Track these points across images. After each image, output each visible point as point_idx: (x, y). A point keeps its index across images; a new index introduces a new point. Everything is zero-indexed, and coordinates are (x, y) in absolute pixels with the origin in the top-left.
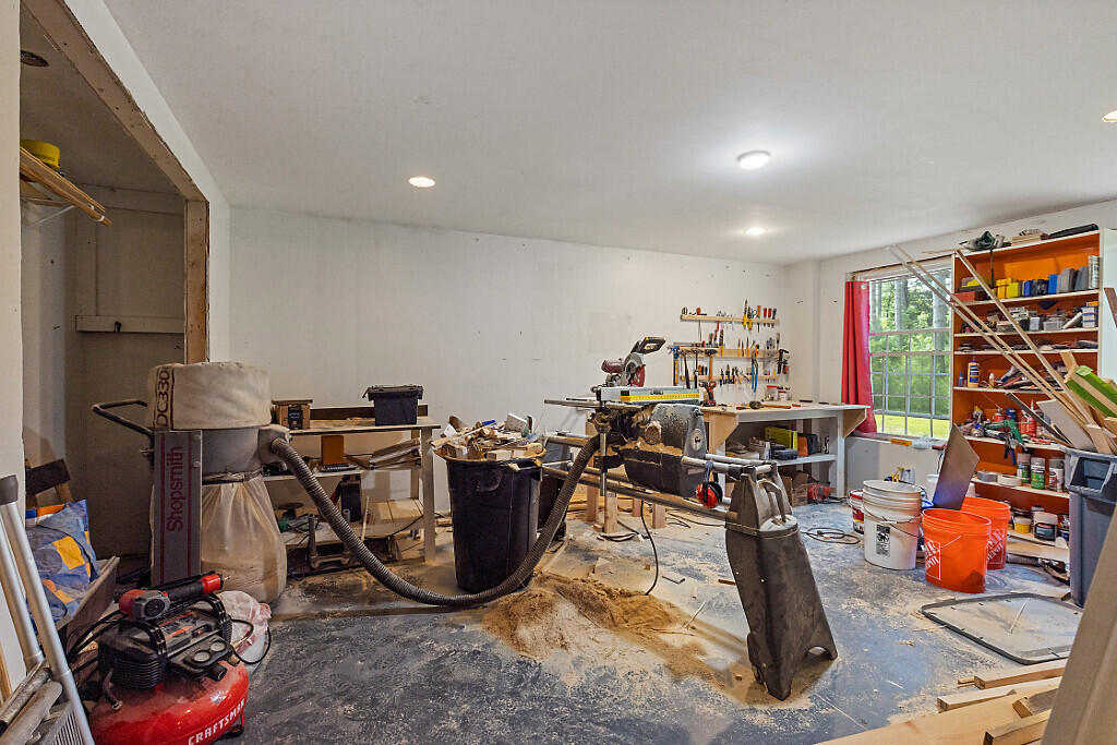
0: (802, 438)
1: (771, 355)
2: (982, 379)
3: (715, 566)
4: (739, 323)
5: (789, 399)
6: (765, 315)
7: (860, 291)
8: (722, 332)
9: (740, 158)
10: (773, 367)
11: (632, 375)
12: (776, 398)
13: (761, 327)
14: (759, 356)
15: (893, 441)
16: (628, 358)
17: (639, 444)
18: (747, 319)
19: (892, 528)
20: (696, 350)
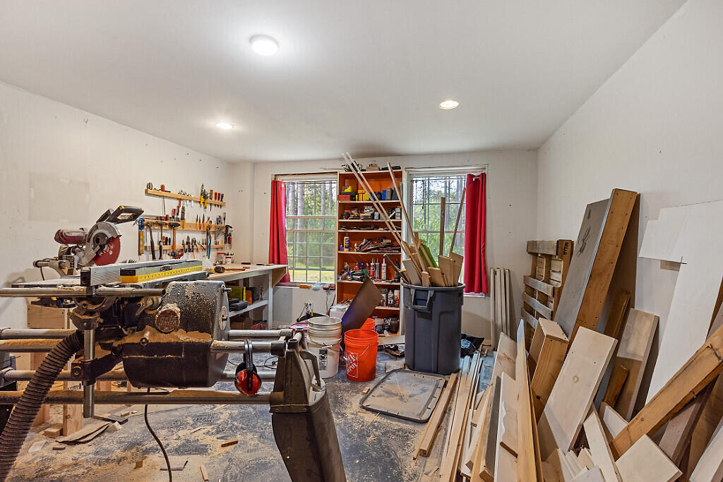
0: (248, 291)
1: (220, 229)
2: (350, 247)
3: (209, 428)
4: (196, 202)
5: (233, 262)
6: (216, 199)
7: (281, 188)
8: (183, 208)
9: (252, 39)
10: (221, 239)
11: (102, 247)
12: (224, 263)
13: (213, 207)
14: (212, 230)
15: (301, 287)
16: (96, 227)
17: (147, 335)
18: (202, 199)
19: (329, 350)
20: (160, 222)
